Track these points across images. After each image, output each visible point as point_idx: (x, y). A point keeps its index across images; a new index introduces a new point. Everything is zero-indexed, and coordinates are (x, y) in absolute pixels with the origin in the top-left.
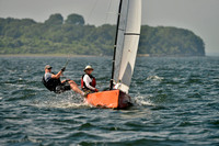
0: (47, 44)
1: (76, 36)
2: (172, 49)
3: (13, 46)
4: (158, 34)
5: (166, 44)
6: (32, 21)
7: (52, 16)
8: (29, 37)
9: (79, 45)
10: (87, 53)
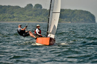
0: (26, 17)
1: (39, 13)
2: (81, 20)
3: (10, 18)
4: (75, 13)
5: (78, 17)
6: (19, 7)
7: (28, 5)
8: (18, 14)
9: (40, 18)
10: (43, 21)
